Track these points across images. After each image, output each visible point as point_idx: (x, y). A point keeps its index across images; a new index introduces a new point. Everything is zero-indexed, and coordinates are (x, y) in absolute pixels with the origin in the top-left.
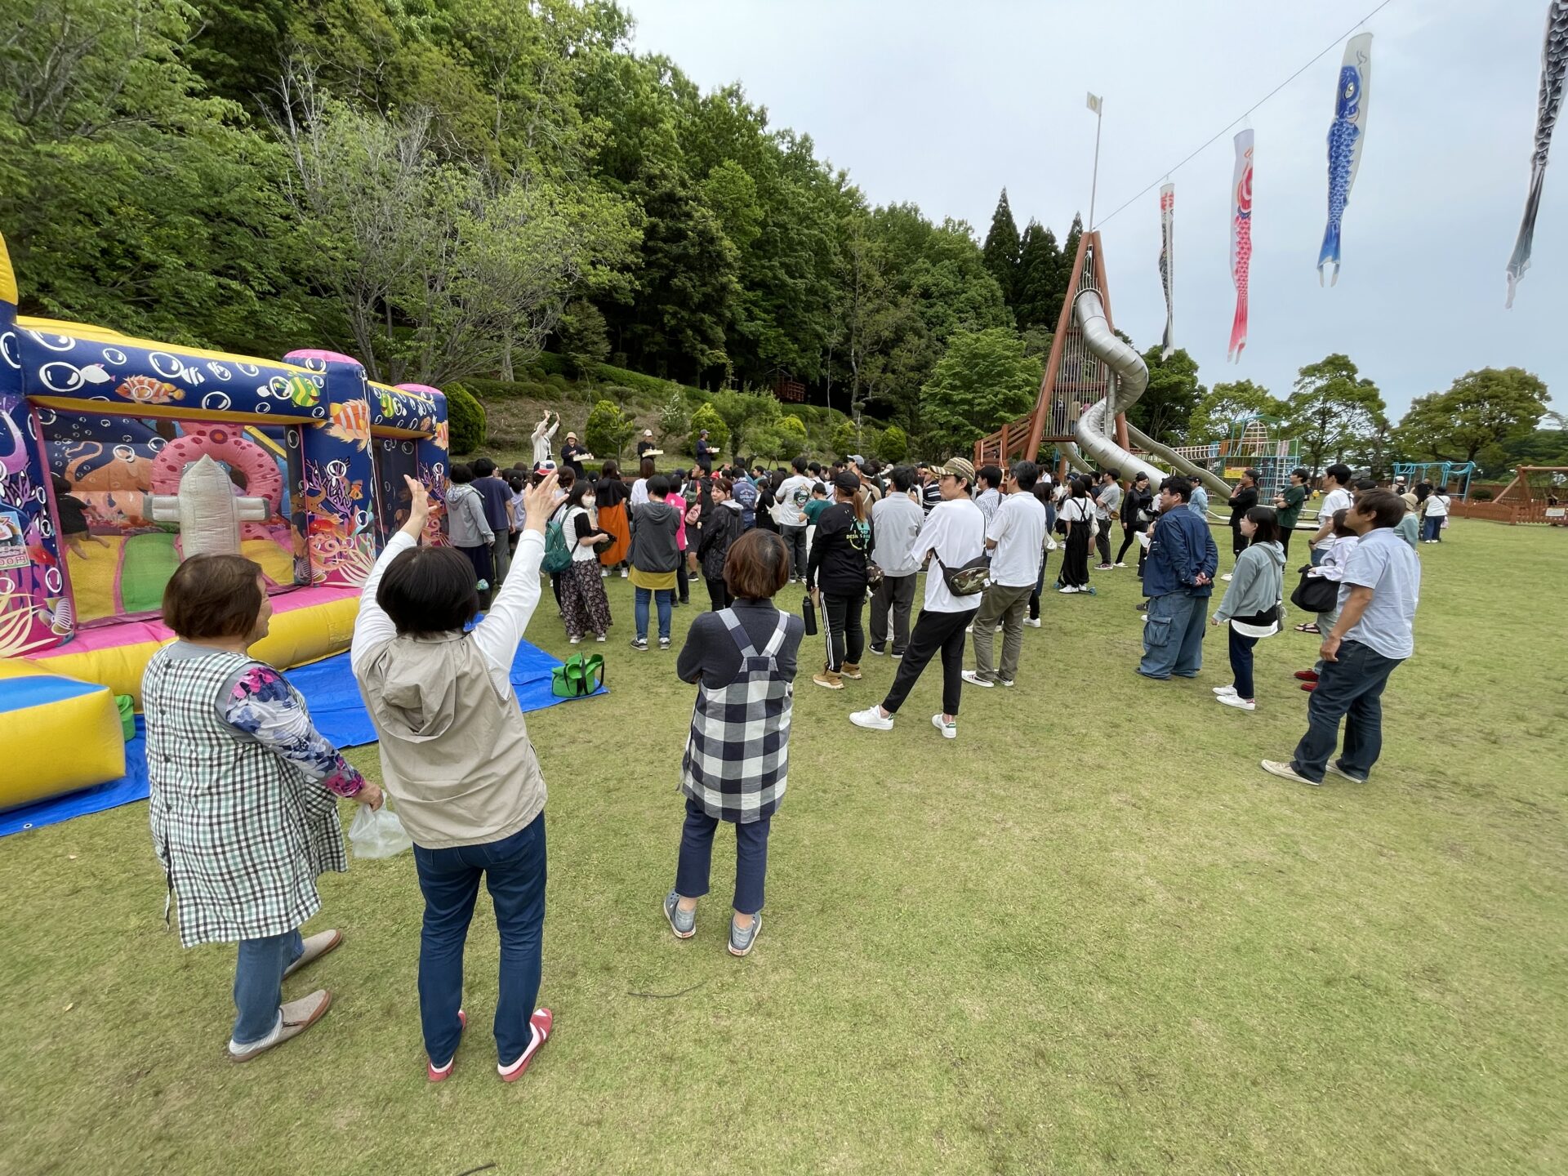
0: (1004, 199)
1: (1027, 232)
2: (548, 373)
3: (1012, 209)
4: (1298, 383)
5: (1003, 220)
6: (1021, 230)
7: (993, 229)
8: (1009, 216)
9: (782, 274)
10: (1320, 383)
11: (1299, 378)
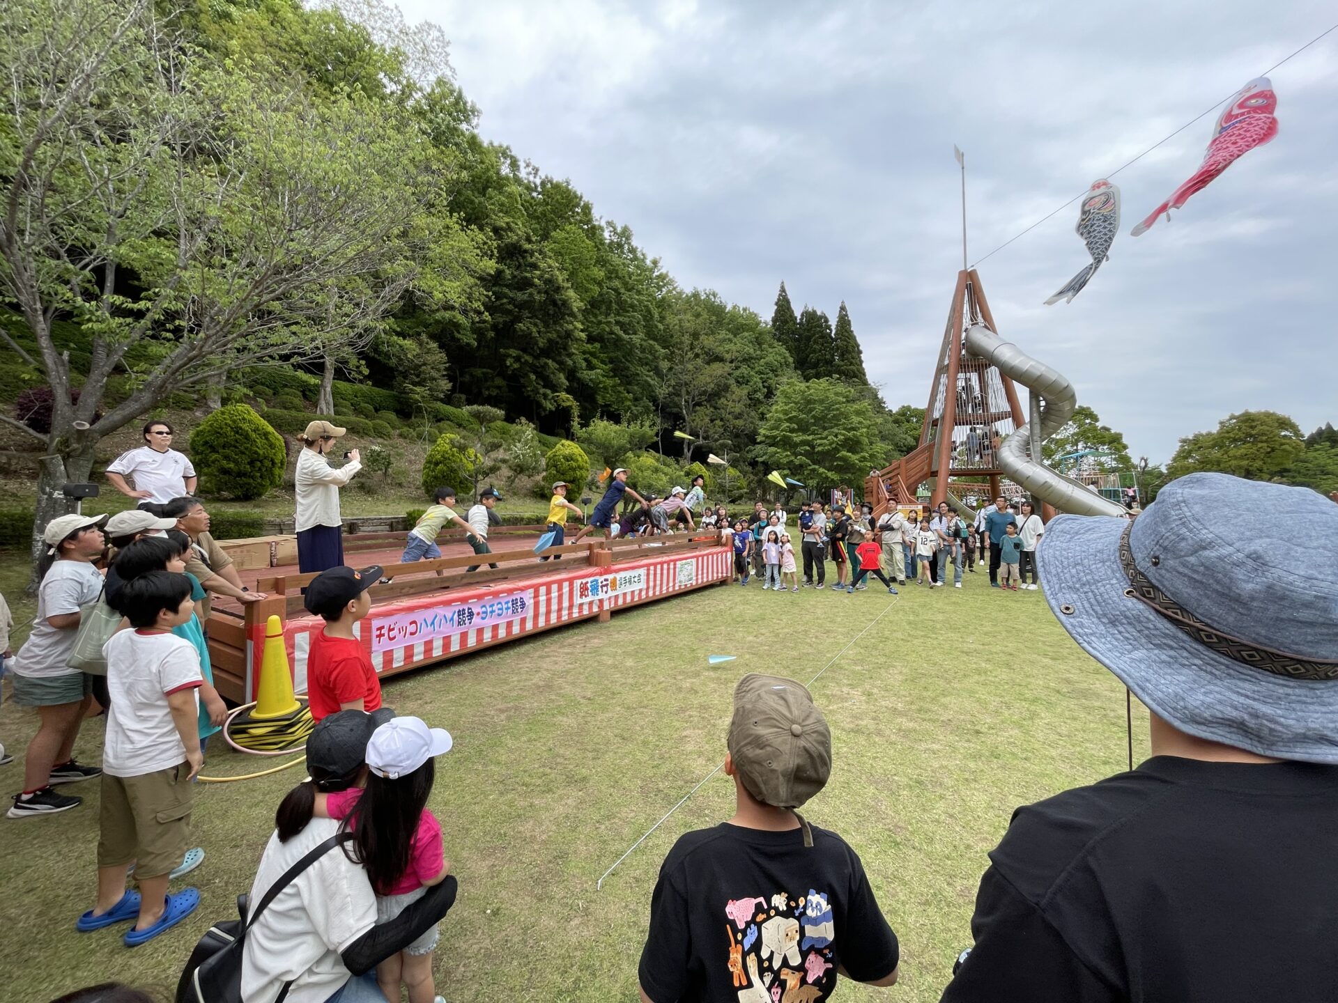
0: (783, 290)
1: (802, 315)
2: (377, 410)
3: (790, 297)
5: (783, 305)
6: (798, 314)
8: (788, 302)
9: (617, 329)
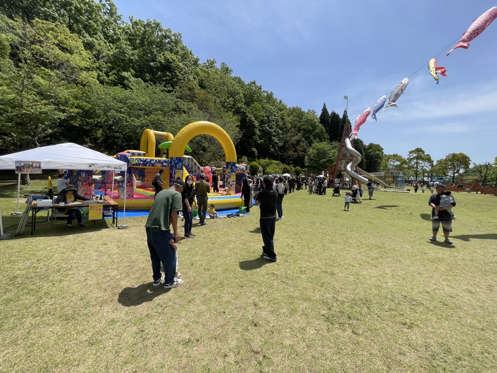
0: (325, 105)
1: (331, 114)
3: (327, 108)
4: (409, 155)
5: (325, 111)
6: (330, 113)
7: (322, 113)
8: (326, 110)
9: (267, 128)
10: (415, 155)
11: (409, 154)
